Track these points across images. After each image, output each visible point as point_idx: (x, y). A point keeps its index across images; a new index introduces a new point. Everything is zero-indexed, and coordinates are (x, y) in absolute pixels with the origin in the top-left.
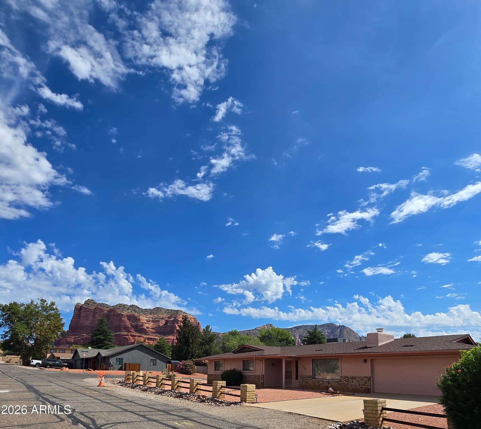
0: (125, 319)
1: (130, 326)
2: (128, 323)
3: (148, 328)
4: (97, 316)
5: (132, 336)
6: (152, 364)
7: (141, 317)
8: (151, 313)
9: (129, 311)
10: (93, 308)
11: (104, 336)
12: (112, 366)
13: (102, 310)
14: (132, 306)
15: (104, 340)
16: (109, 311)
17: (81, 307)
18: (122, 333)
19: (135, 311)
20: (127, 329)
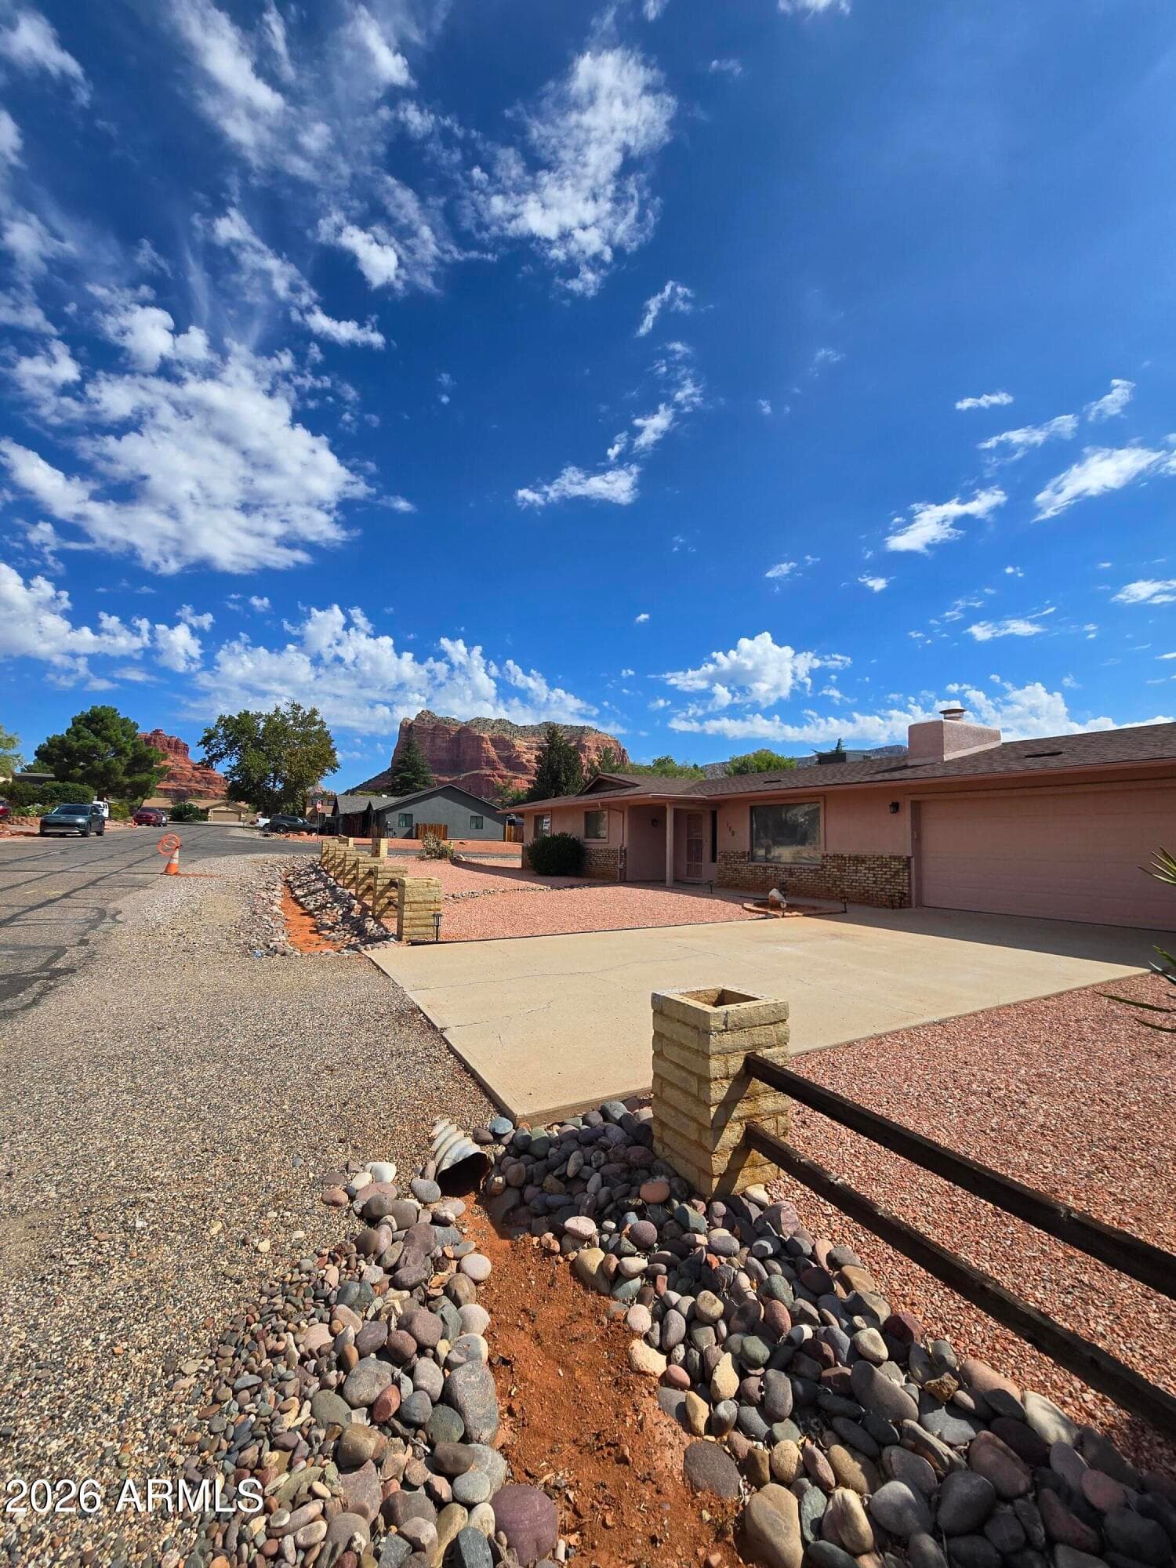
0: (487, 745)
1: (496, 758)
2: (493, 753)
3: (528, 761)
4: (438, 741)
5: (502, 777)
6: (474, 825)
7: (517, 742)
8: (534, 734)
9: (495, 730)
10: (431, 726)
11: (414, 774)
12: (391, 830)
13: (447, 731)
14: (500, 721)
15: (415, 780)
16: (459, 732)
17: (411, 725)
18: (483, 772)
19: (505, 730)
20: (490, 763)
